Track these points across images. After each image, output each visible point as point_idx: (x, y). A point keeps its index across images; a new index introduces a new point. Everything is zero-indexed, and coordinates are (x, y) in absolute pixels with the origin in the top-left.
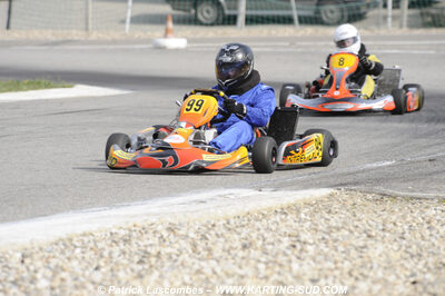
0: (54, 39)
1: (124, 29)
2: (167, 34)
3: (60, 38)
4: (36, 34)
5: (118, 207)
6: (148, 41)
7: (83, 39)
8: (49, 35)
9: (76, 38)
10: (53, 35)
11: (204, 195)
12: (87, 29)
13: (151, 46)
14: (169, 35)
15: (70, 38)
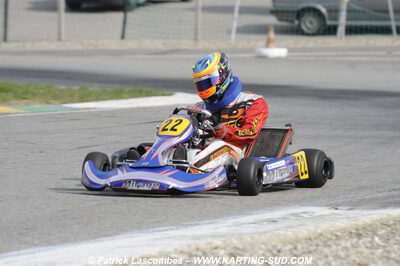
0: (163, 48)
1: (230, 39)
2: (268, 43)
3: (170, 48)
4: (148, 44)
5: (186, 226)
6: (251, 50)
7: (191, 48)
8: (160, 45)
9: (185, 47)
10: (163, 44)
11: (277, 214)
12: (196, 39)
13: (253, 55)
14: (271, 45)
15: (178, 47)
